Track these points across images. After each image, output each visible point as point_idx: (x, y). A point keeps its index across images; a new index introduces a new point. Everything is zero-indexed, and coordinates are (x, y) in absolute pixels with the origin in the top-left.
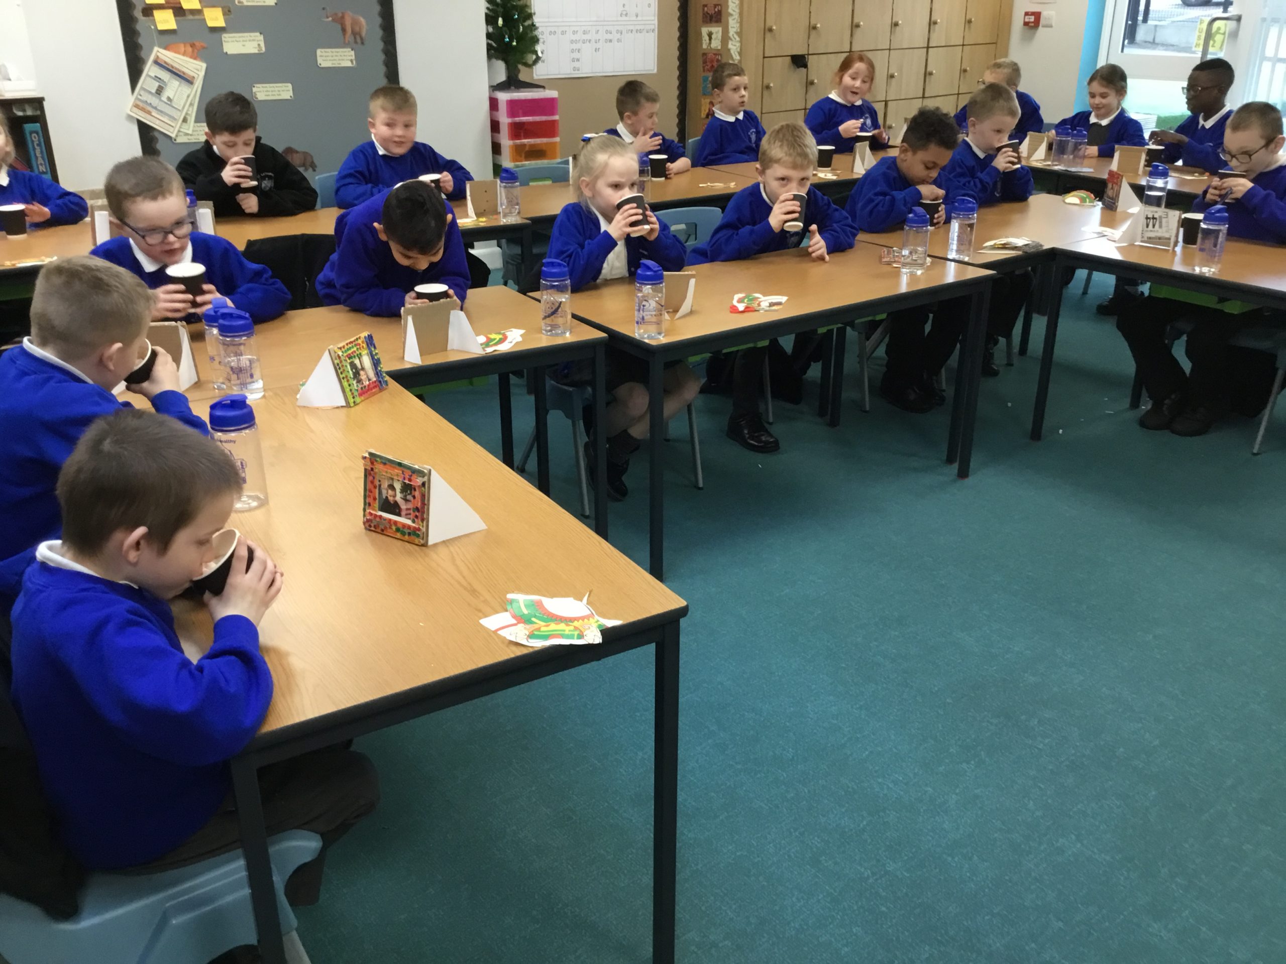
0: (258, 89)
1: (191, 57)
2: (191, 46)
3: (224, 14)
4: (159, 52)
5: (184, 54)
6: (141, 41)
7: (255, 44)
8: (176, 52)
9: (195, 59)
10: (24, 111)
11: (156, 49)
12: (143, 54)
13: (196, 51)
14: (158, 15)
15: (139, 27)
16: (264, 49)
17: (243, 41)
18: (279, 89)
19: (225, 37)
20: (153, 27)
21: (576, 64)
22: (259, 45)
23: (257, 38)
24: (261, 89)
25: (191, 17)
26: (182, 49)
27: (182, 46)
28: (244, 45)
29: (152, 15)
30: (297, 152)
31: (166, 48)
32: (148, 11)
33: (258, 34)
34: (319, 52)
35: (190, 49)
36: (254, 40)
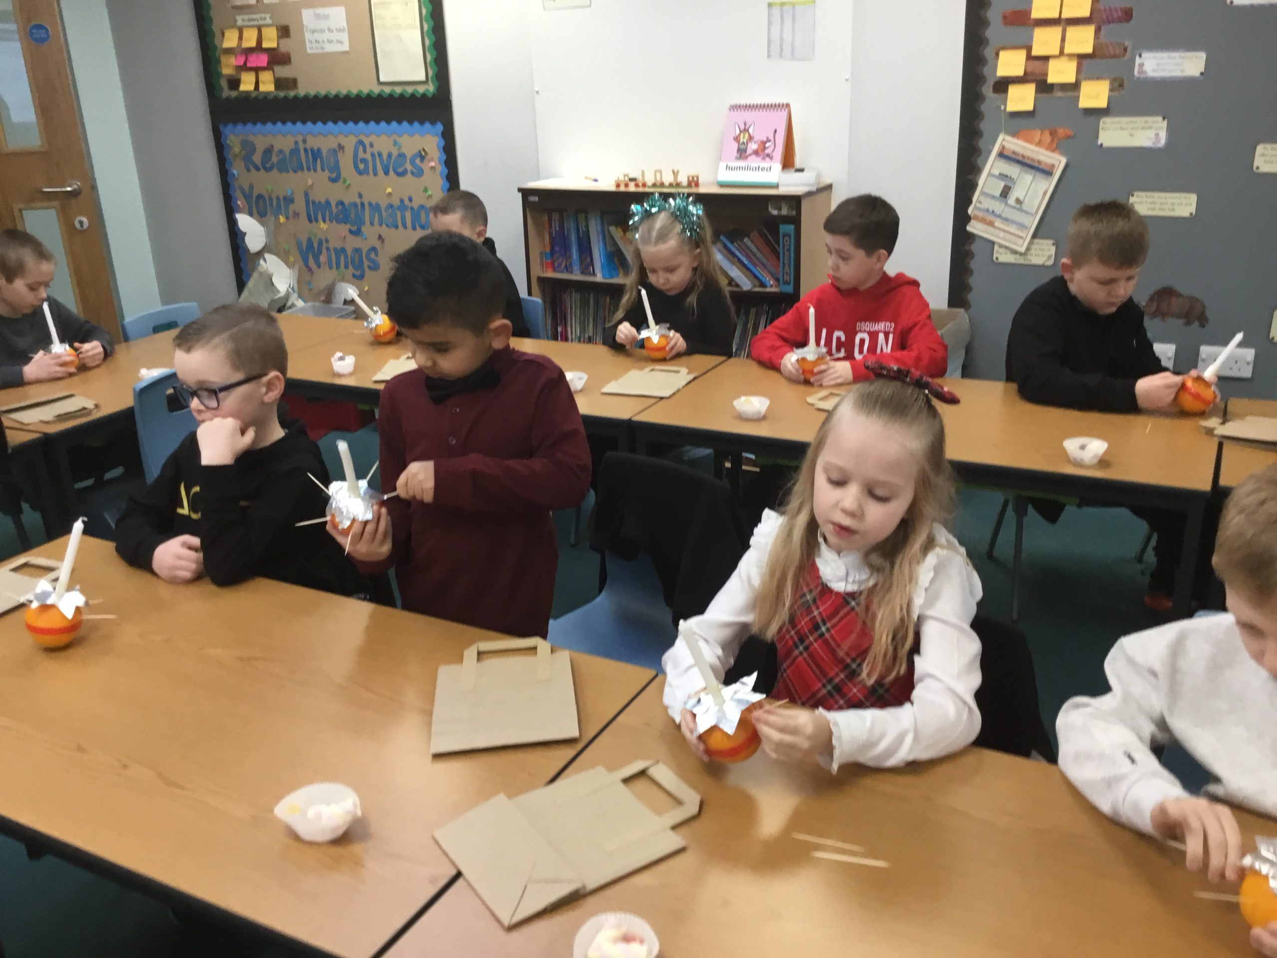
0: (1138, 200)
1: (1047, 149)
2: (1051, 134)
3: (1111, 90)
4: (1005, 141)
5: (1039, 144)
6: (984, 126)
7: (1151, 134)
8: (1027, 140)
9: (1053, 151)
10: (780, 209)
11: (1001, 137)
12: (982, 143)
13: (1056, 140)
14: (1014, 91)
15: (984, 108)
16: (1163, 142)
17: (1132, 129)
18: (1174, 201)
19: (1106, 122)
20: (1003, 108)
22: (1157, 135)
23: (1155, 125)
24: (1145, 199)
25: (1059, 94)
26: (1037, 139)
27: (1038, 133)
28: (1131, 135)
29: (1006, 91)
30: (1179, 295)
31: (1014, 135)
32: (1003, 85)
33: (1160, 119)
34: (1260, 149)
35: (1047, 138)
36: (1151, 128)
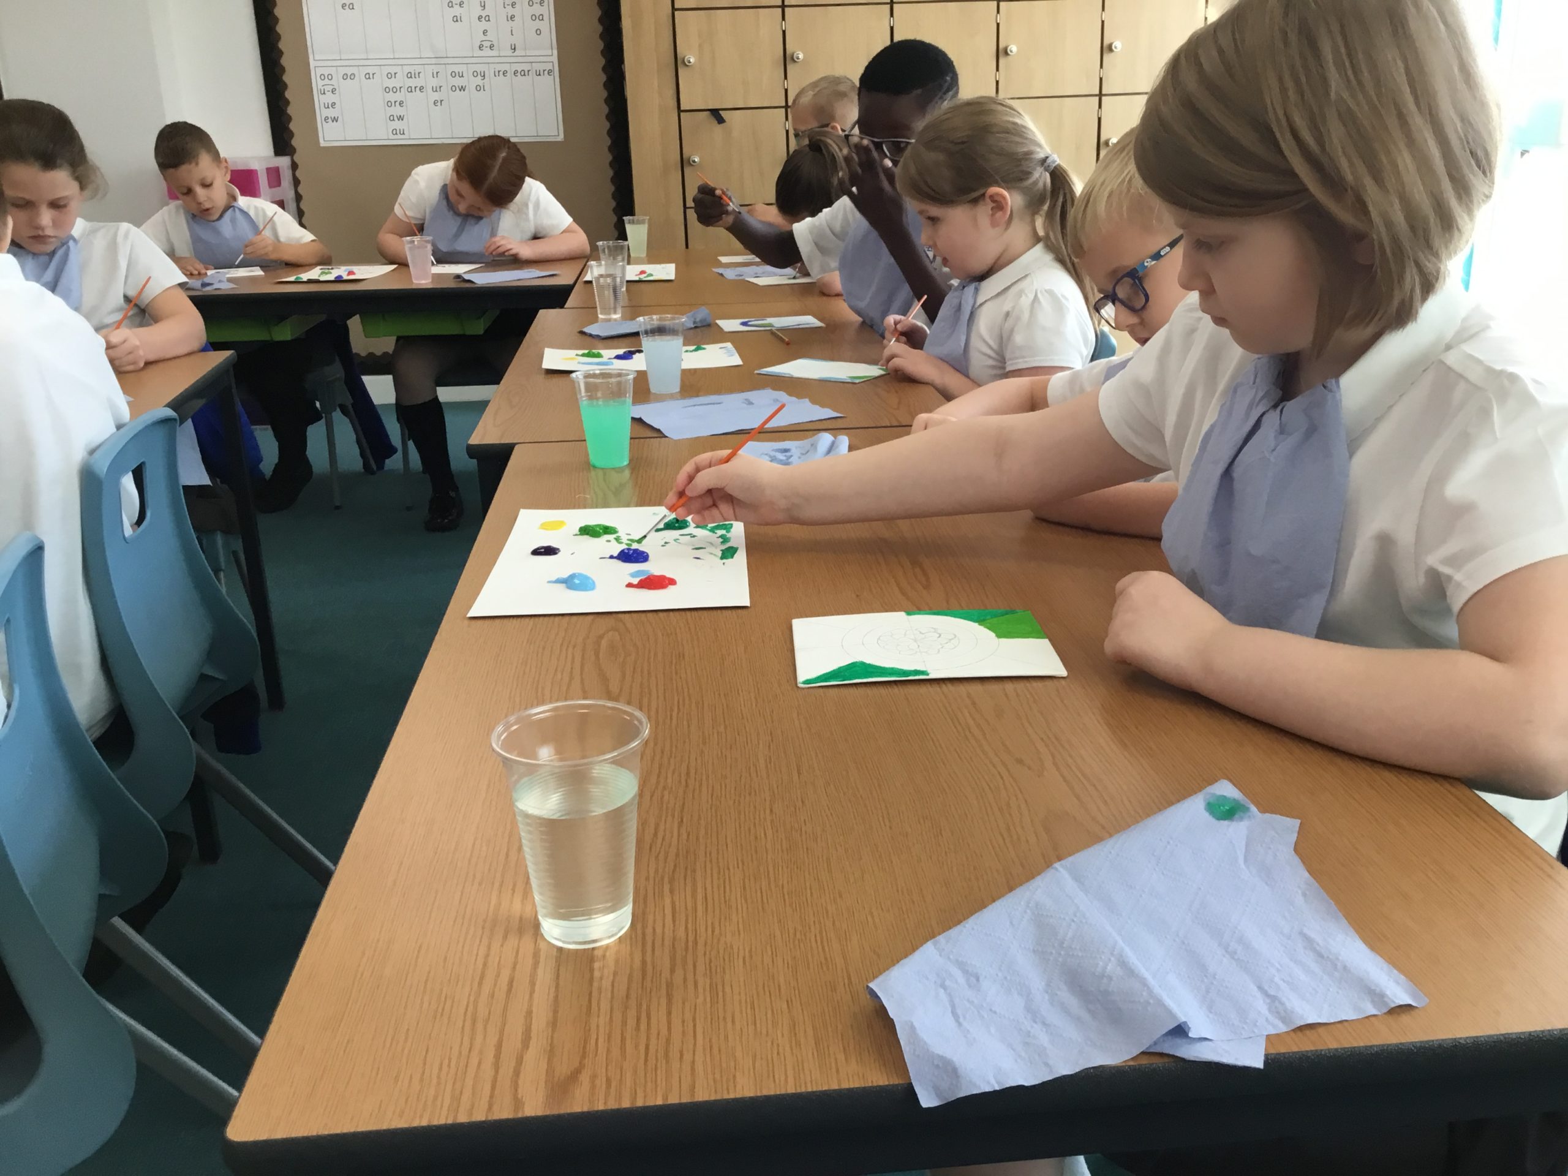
21: (397, 125)
